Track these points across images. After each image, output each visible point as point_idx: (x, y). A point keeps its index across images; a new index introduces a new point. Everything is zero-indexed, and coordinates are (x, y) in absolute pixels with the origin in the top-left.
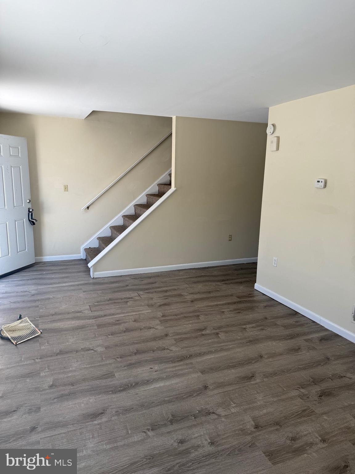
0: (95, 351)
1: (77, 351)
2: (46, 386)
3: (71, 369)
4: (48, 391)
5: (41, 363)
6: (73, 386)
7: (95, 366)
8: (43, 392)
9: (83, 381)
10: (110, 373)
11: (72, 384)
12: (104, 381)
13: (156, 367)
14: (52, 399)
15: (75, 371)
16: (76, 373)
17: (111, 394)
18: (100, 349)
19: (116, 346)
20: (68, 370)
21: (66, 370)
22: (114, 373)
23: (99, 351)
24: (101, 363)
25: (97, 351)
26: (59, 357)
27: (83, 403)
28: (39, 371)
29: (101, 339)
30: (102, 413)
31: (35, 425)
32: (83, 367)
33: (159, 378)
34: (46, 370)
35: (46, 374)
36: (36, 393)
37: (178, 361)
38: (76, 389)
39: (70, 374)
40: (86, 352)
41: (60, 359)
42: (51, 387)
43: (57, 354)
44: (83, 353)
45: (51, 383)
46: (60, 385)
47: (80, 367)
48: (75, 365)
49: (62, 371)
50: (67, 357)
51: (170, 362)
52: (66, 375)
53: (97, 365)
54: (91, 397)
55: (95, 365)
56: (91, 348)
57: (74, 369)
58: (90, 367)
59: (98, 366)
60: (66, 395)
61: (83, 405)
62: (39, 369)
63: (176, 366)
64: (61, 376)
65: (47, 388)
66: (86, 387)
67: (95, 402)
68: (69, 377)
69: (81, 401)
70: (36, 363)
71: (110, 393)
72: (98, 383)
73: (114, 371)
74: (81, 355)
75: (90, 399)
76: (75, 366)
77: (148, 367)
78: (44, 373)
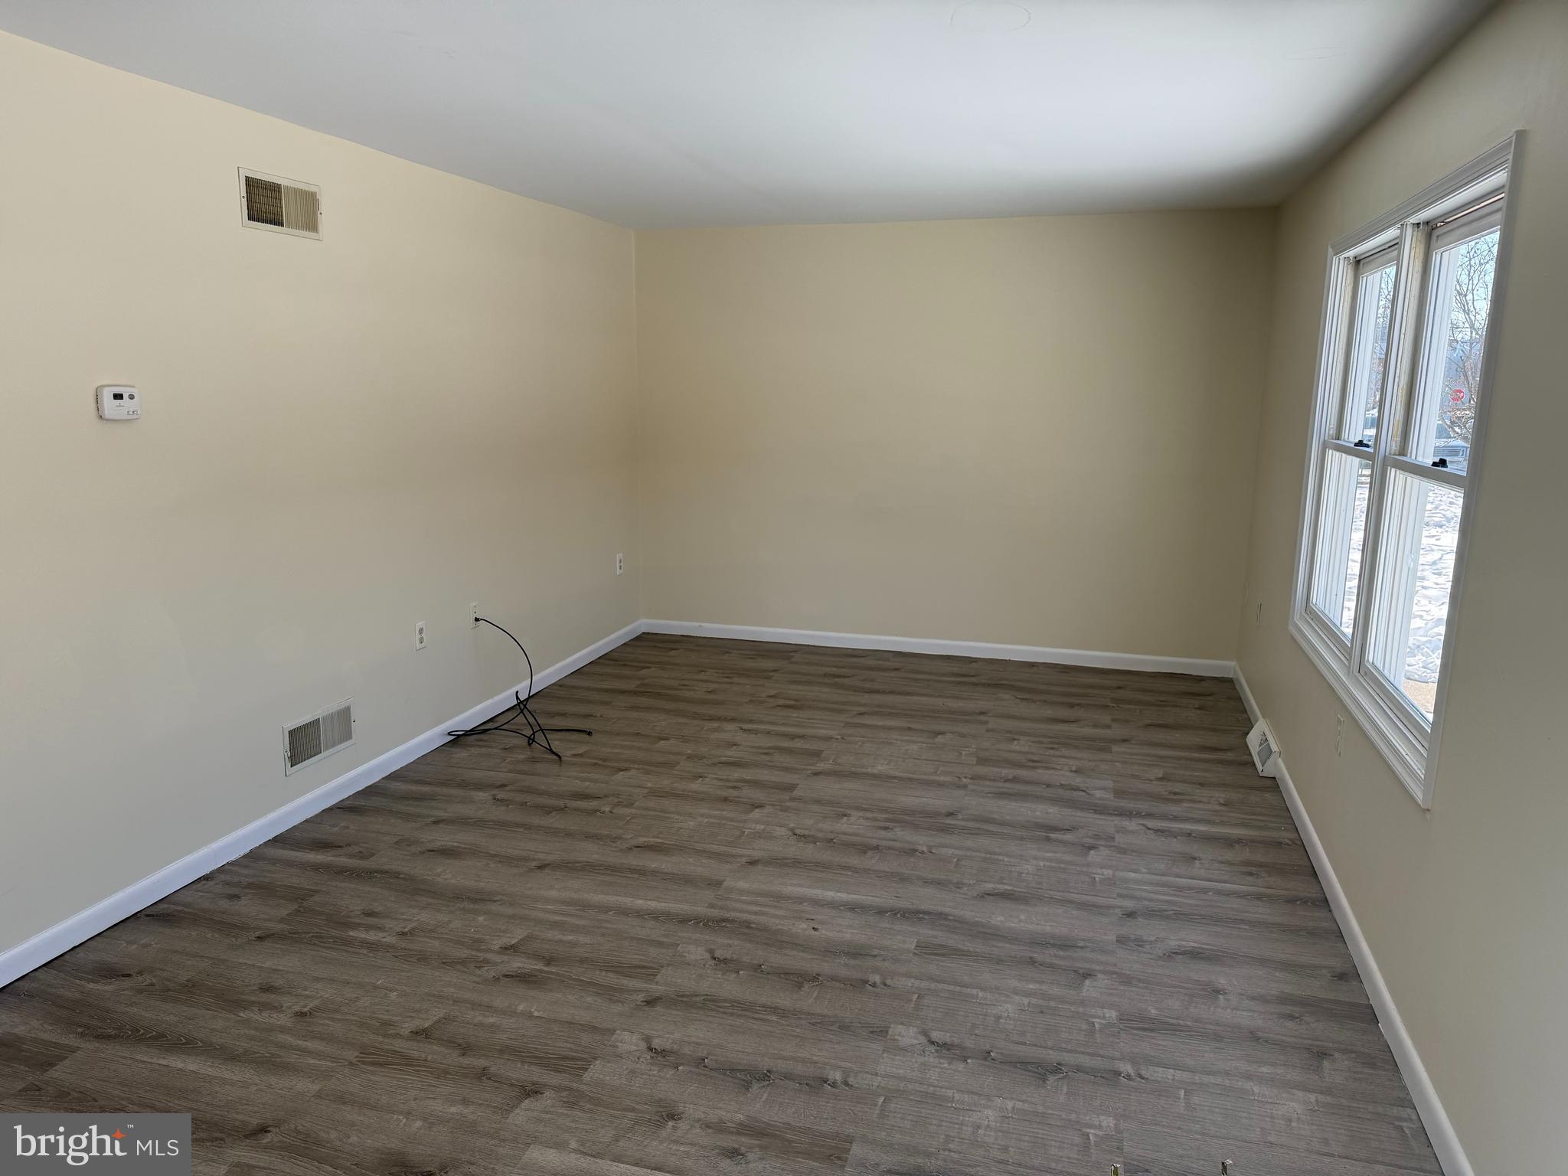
0: (925, 1033)
1: (985, 1059)
2: (1103, 981)
3: (1026, 1001)
4: (1098, 968)
5: (1117, 1054)
6: (1031, 958)
7: (956, 984)
8: (1109, 968)
9: (1002, 961)
10: (925, 953)
11: (1032, 962)
12: (951, 943)
13: (801, 927)
14: (1089, 949)
15: (1016, 992)
16: (1014, 983)
17: (951, 915)
18: (907, 1035)
19: (845, 1028)
20: (1034, 1001)
21: (1041, 1002)
22: (915, 951)
23: (912, 1031)
24: (933, 986)
25: (920, 1033)
26: (1053, 1056)
27: (1021, 921)
28: (1122, 1026)
29: (876, 1074)
30: (988, 894)
31: (1128, 919)
32: (989, 996)
33: (822, 906)
34: (1100, 1023)
35: (1100, 1012)
36: (1128, 972)
37: (733, 921)
38: (1026, 948)
39: (1031, 986)
40: (956, 1041)
41: (1050, 1044)
42: (1088, 975)
43: (1057, 1069)
44: (969, 1043)
45: (1087, 982)
46: (1064, 970)
47: (997, 996)
48: (1008, 1008)
49: (1053, 1004)
50: (1024, 1044)
51: (753, 926)
52: (1044, 988)
53: (946, 986)
54: (999, 924)
55: (951, 988)
56: (932, 1048)
57: (1017, 998)
58: (967, 988)
59: (944, 982)
60: (1053, 945)
61: (1022, 917)
62: (1123, 1034)
63: (756, 913)
64: (1056, 991)
65: (1100, 976)
66: (1001, 944)
67: (993, 914)
68: (1037, 982)
69: (1022, 924)
70: (1133, 1061)
71: (952, 918)
72: (969, 945)
73: (911, 955)
74: (976, 1035)
75: (1002, 922)
76: (1009, 1006)
77: (821, 934)
78: (1107, 1015)
